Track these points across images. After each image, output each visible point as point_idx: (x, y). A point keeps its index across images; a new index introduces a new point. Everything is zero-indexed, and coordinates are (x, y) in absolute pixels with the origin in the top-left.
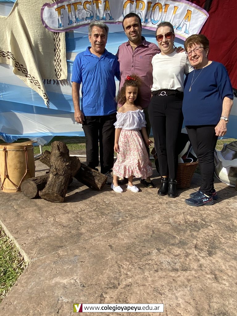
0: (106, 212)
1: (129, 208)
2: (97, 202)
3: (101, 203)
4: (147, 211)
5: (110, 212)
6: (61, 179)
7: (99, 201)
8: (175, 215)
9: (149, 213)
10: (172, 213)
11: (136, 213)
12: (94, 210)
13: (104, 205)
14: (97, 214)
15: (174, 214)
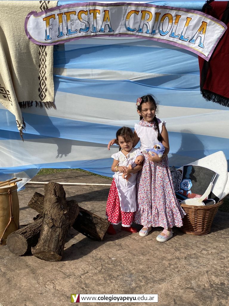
0: (115, 274)
1: (141, 267)
2: (100, 258)
3: (106, 261)
4: (163, 272)
5: (119, 273)
6: (58, 232)
7: (103, 257)
8: (198, 276)
9: (167, 273)
10: (194, 272)
11: (151, 274)
12: (100, 272)
13: (110, 264)
14: (104, 277)
15: (196, 275)
